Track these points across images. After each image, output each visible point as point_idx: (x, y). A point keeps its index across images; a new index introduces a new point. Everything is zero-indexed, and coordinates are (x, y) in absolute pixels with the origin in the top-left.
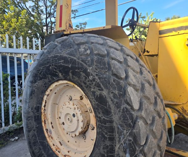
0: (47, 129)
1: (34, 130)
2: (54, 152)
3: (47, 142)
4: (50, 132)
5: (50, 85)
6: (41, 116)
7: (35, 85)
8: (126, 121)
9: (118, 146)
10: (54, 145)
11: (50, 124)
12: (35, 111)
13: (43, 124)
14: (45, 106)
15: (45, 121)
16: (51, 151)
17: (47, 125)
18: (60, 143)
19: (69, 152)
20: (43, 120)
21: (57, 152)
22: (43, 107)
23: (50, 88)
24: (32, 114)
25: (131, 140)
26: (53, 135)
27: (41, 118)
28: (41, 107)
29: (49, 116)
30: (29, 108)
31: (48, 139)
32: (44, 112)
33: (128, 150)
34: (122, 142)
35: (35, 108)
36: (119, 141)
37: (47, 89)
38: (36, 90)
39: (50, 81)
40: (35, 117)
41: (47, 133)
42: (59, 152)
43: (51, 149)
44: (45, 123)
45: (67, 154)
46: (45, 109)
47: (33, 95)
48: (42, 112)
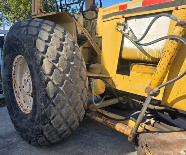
0: (16, 91)
1: (8, 92)
2: (18, 107)
3: (16, 100)
4: (18, 93)
5: (14, 58)
6: (12, 82)
7: (5, 58)
8: (41, 82)
9: (38, 98)
10: (19, 102)
11: (19, 88)
12: (8, 78)
13: (14, 87)
14: (14, 74)
15: (15, 85)
16: (17, 106)
17: (16, 88)
18: (24, 101)
19: (28, 107)
20: (14, 84)
21: (20, 107)
22: (13, 75)
23: (15, 61)
24: (6, 80)
25: (44, 94)
26: (21, 96)
27: (12, 83)
28: (12, 75)
29: (18, 82)
30: (4, 75)
31: (16, 98)
32: (14, 79)
33: (43, 101)
34: (40, 96)
35: (8, 76)
36: (39, 95)
37: (13, 61)
38: (7, 62)
39: (13, 55)
40: (8, 82)
41: (16, 94)
42: (22, 107)
43: (18, 105)
44: (15, 87)
45: (27, 108)
46: (14, 77)
47: (6, 66)
48: (12, 79)
